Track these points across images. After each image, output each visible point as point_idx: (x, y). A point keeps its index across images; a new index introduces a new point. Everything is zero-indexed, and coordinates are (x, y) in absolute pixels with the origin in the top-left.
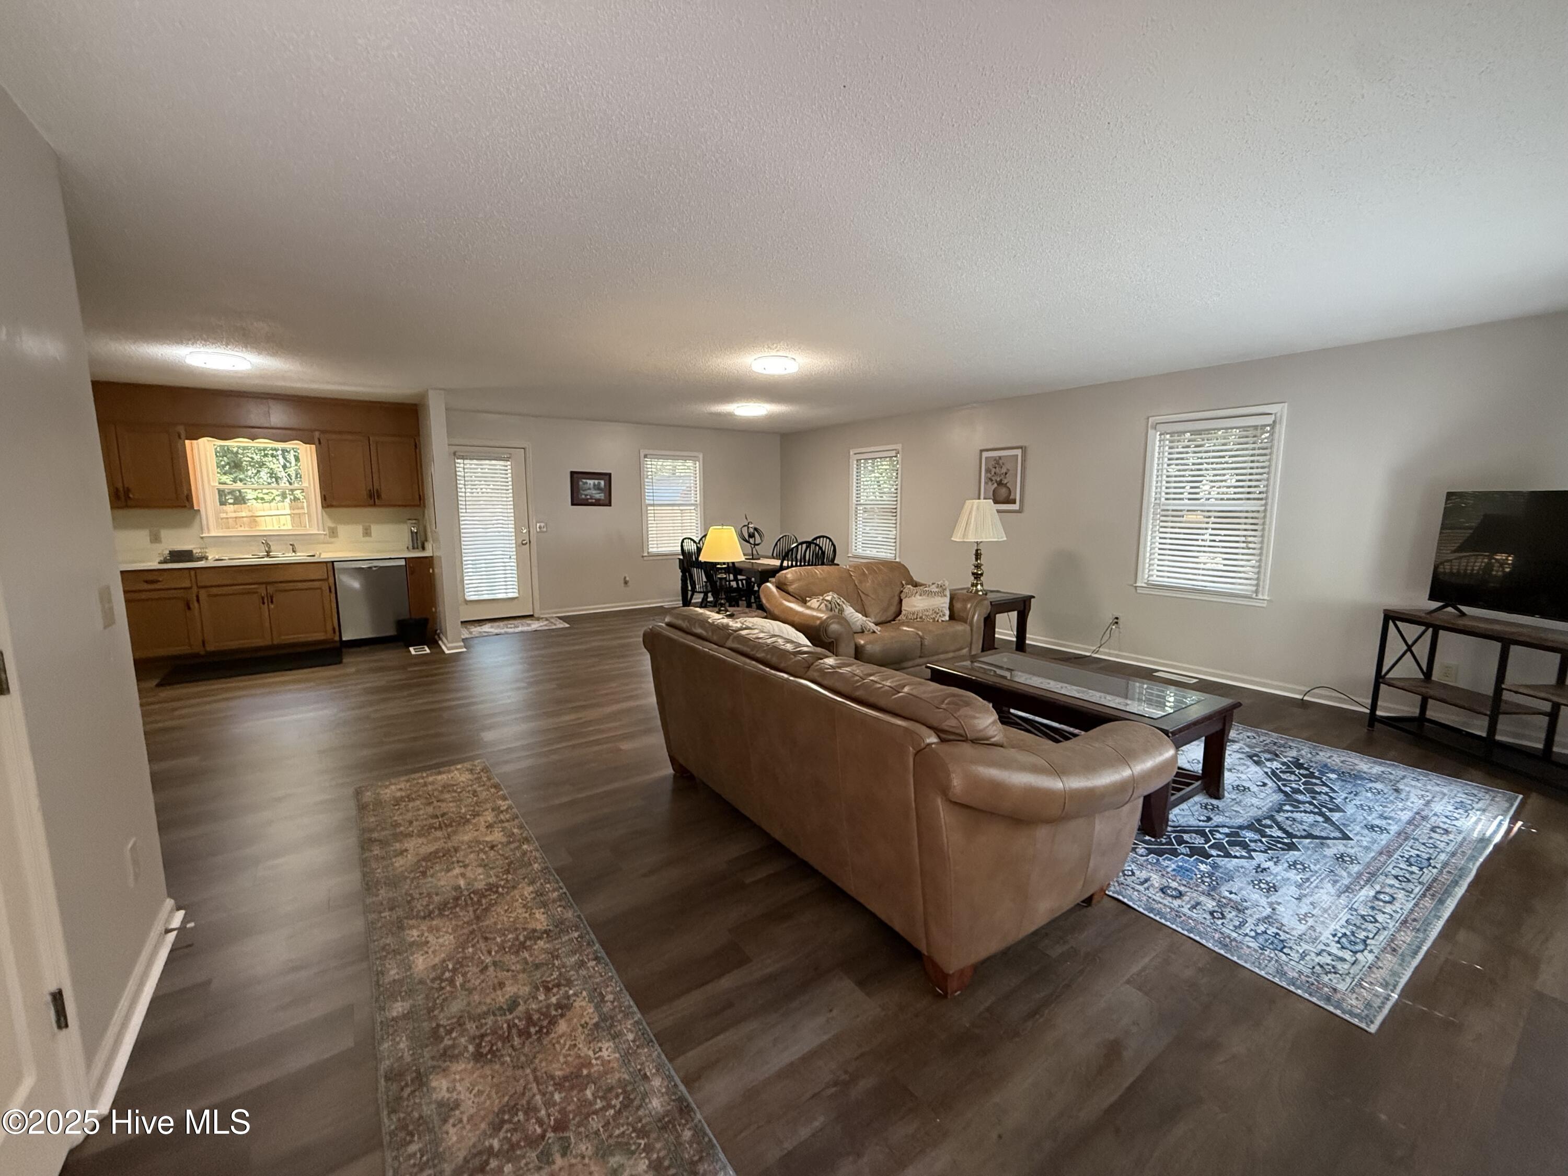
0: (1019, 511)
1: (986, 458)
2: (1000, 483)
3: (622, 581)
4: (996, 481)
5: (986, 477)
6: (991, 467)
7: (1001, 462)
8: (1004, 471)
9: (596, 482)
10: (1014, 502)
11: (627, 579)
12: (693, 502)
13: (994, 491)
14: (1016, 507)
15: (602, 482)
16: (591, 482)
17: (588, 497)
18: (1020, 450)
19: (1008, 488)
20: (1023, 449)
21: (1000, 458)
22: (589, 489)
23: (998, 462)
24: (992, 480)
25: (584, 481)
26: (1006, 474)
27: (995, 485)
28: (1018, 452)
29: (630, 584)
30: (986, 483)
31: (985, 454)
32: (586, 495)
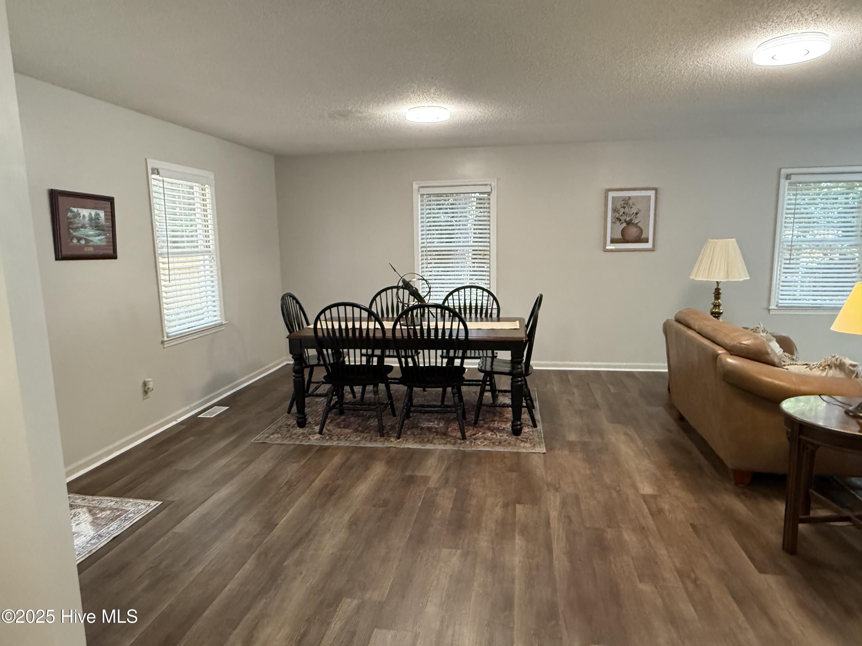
0: (652, 250)
1: (613, 198)
2: (629, 223)
3: (141, 390)
4: (625, 221)
5: (613, 217)
6: (619, 207)
7: (630, 202)
8: (634, 210)
9: (93, 212)
10: (646, 241)
11: (151, 385)
12: (201, 248)
13: (622, 230)
14: (649, 245)
15: (102, 214)
16: (85, 213)
17: (83, 242)
18: (654, 192)
19: (639, 227)
20: (656, 190)
21: (629, 198)
22: (83, 227)
23: (626, 202)
24: (620, 220)
25: (75, 210)
26: (637, 214)
27: (624, 225)
28: (652, 193)
29: (150, 394)
30: (613, 223)
31: (611, 195)
32: (79, 239)
